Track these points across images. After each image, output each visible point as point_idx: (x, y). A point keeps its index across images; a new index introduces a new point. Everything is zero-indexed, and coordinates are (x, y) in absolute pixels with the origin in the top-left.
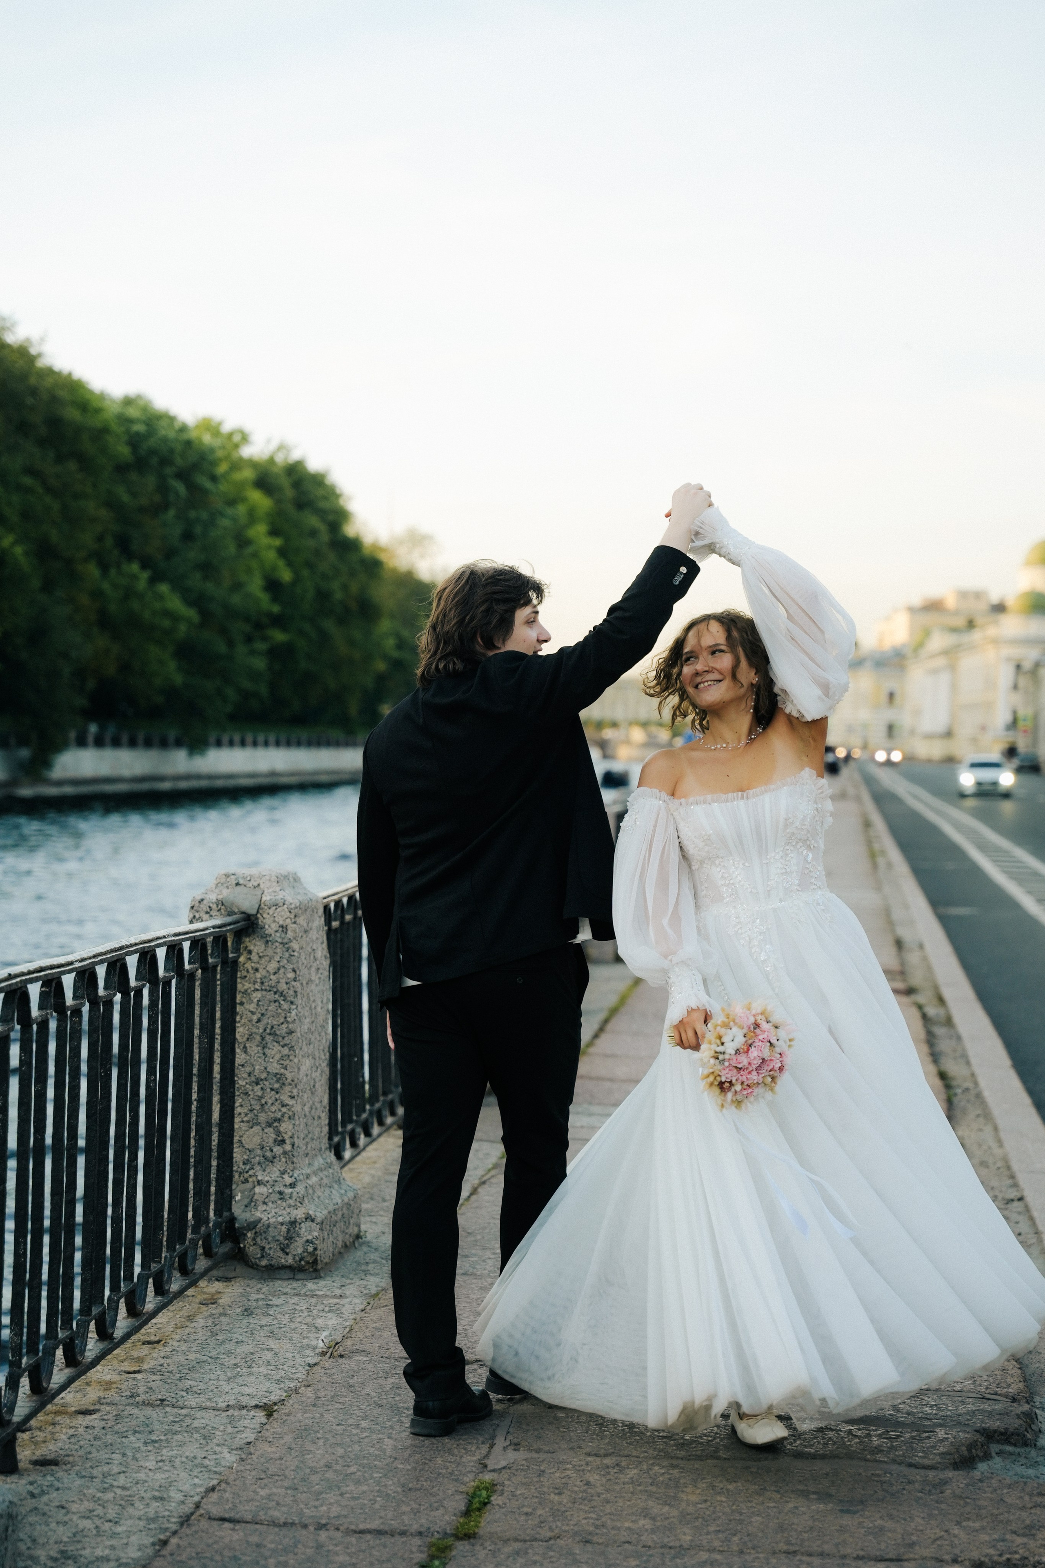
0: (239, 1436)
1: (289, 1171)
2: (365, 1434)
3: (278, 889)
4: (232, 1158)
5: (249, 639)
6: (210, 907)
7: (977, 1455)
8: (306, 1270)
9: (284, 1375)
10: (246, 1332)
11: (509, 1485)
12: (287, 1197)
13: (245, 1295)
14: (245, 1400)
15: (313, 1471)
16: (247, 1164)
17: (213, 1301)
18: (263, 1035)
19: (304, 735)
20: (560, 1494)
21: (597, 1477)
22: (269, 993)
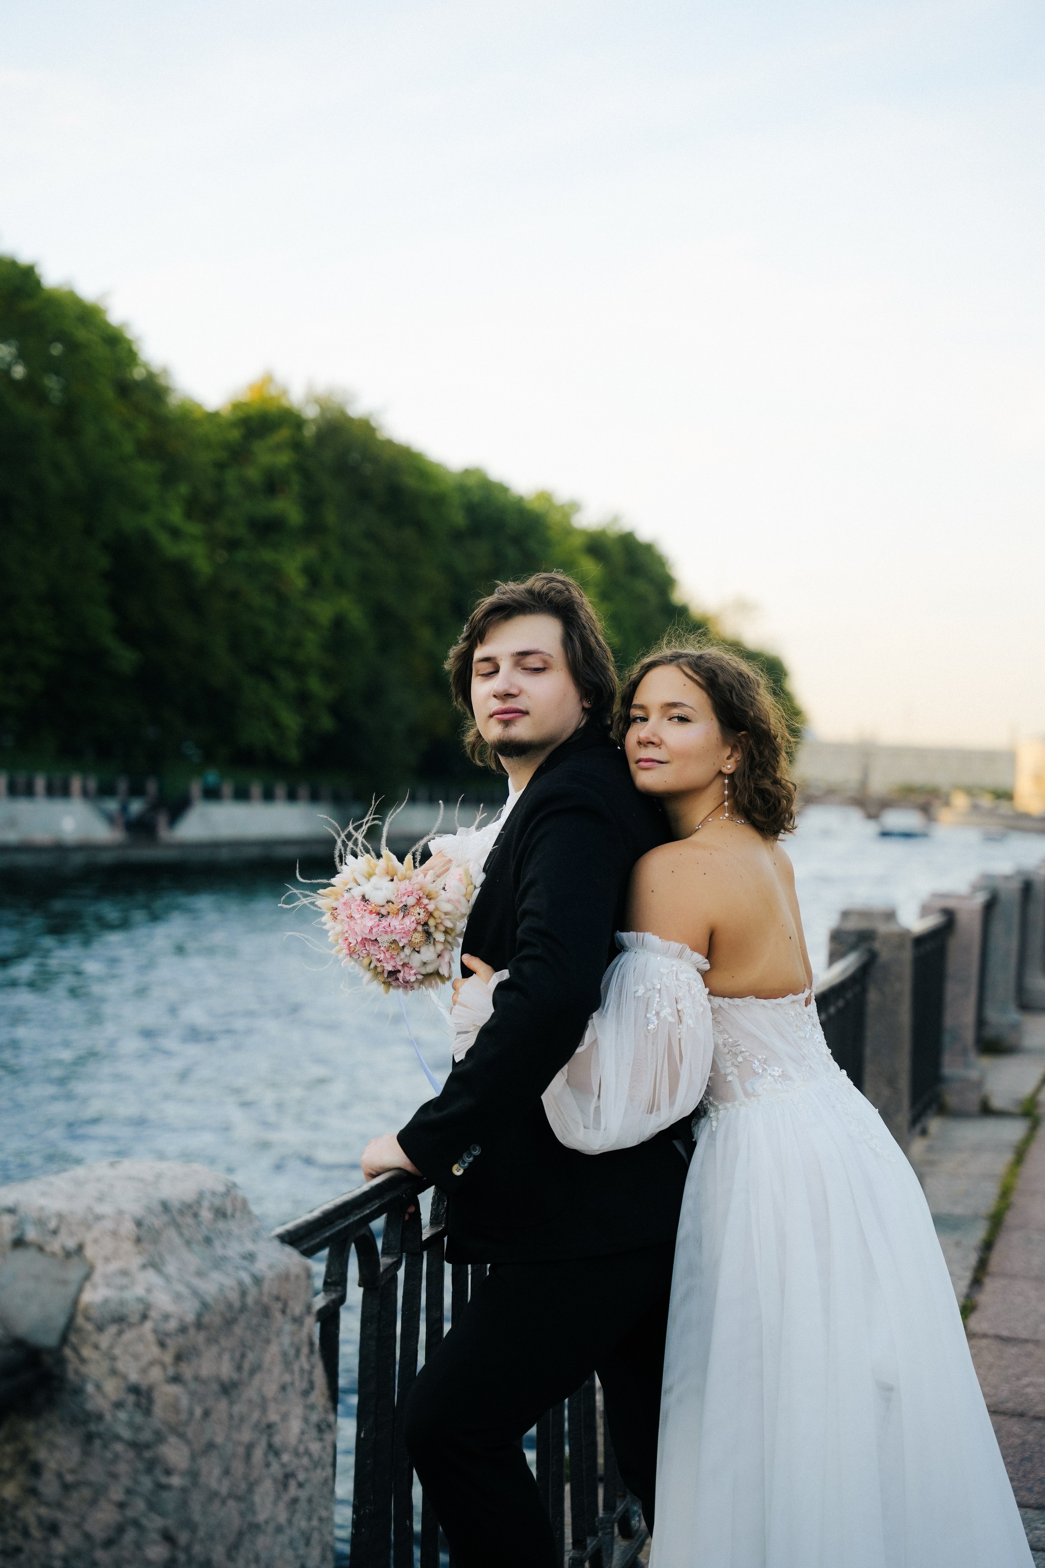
3: (137, 1262)
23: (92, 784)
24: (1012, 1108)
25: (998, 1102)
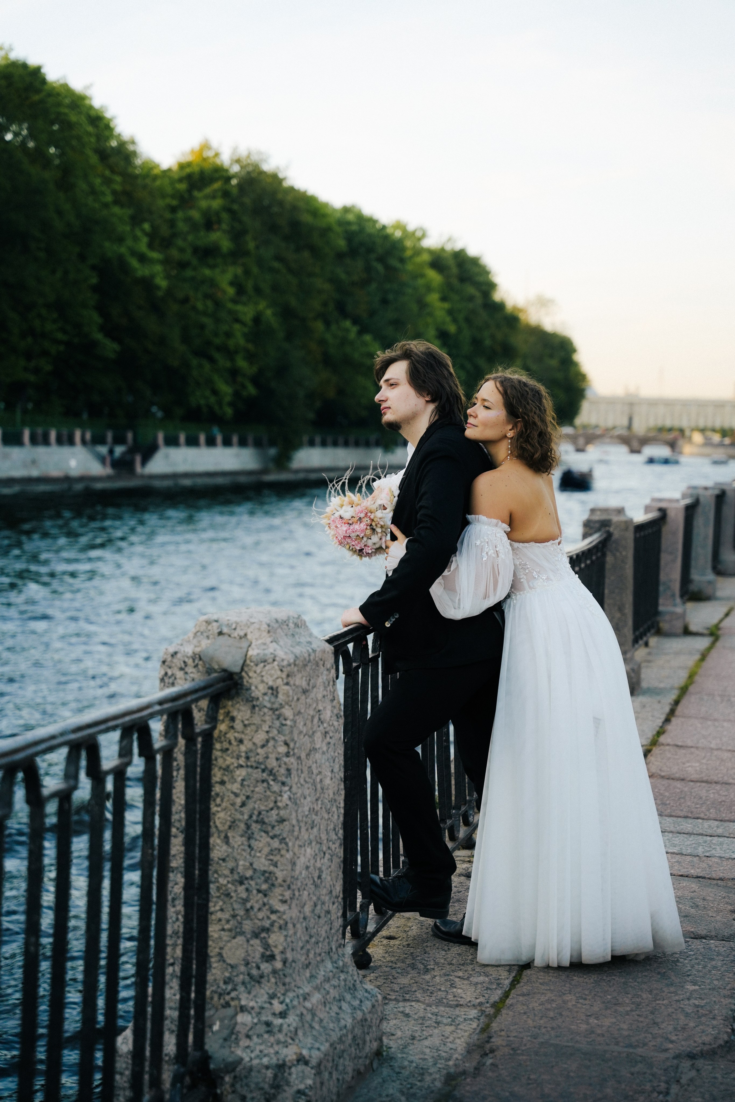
1: (279, 995)
3: (269, 640)
6: (185, 662)
12: (276, 1030)
16: (229, 983)
18: (249, 822)
22: (256, 771)
23: (88, 436)
24: (701, 630)
25: (693, 628)
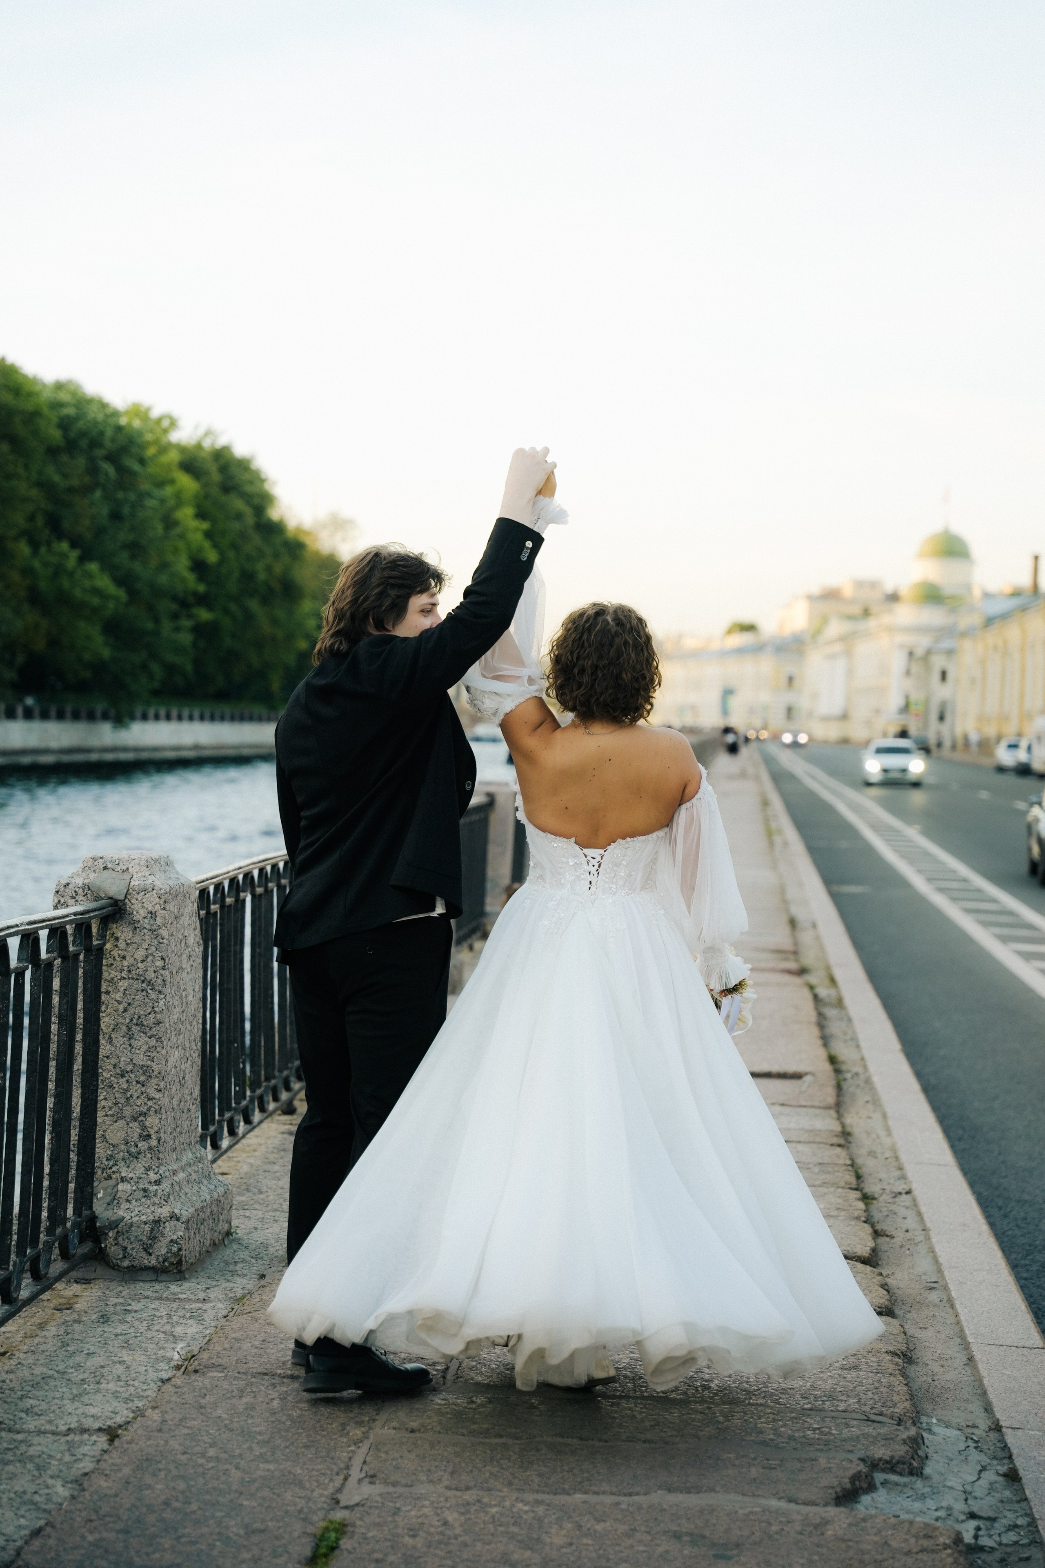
0: (76, 1466)
1: (154, 1167)
2: (211, 1465)
3: (147, 874)
4: (94, 1154)
5: (175, 616)
6: (75, 892)
7: (861, 1488)
8: (170, 1271)
9: (133, 1393)
10: (99, 1342)
11: (361, 1526)
12: (151, 1195)
13: (104, 1299)
14: (89, 1423)
15: (150, 1509)
16: (111, 1159)
17: (68, 1306)
18: (130, 1025)
19: (227, 710)
20: (414, 1536)
21: (455, 1515)
22: (136, 982)
